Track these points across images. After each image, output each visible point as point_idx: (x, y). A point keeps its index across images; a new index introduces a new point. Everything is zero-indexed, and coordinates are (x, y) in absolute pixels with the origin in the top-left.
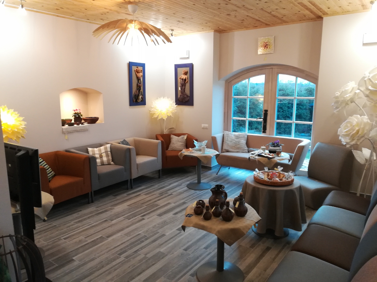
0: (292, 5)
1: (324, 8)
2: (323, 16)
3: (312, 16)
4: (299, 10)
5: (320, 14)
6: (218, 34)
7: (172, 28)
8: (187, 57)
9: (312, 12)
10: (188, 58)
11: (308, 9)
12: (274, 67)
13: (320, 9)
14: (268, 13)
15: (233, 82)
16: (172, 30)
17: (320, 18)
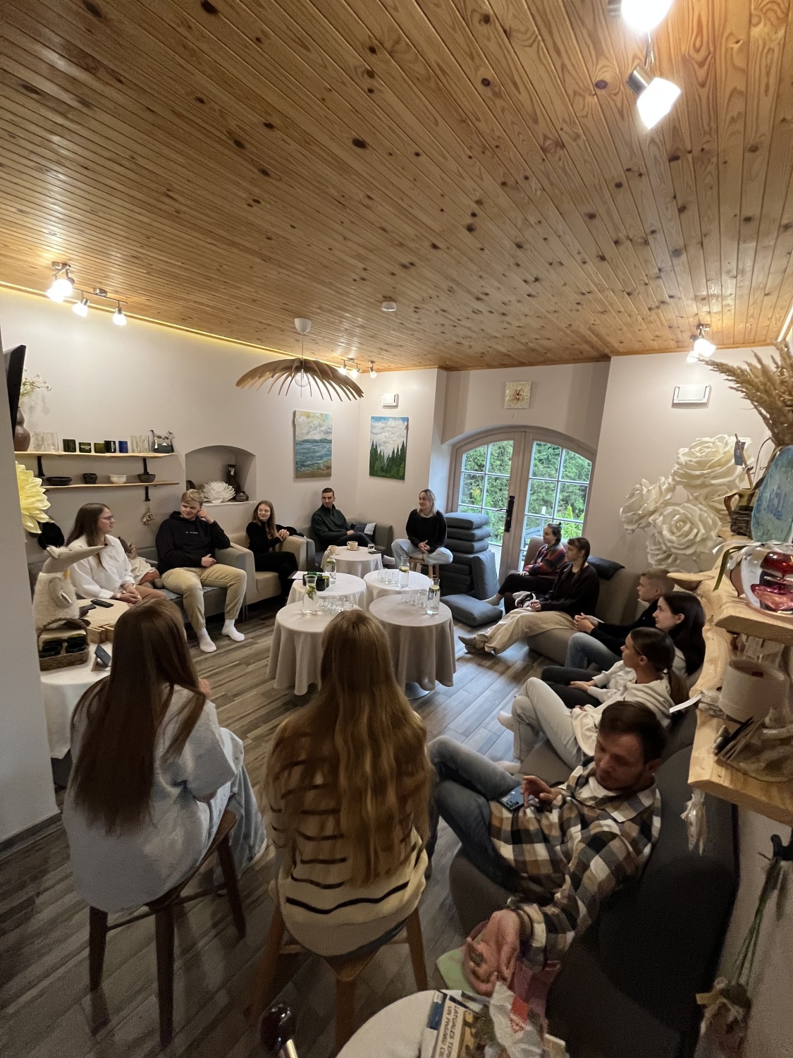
0: (561, 333)
1: (614, 342)
2: (610, 354)
3: (594, 354)
4: (573, 343)
5: (607, 351)
6: (444, 373)
7: (373, 359)
8: (395, 404)
9: (593, 347)
10: (396, 407)
11: (587, 342)
12: (527, 430)
13: (606, 344)
14: (523, 344)
15: (463, 449)
16: (372, 362)
17: (605, 358)
